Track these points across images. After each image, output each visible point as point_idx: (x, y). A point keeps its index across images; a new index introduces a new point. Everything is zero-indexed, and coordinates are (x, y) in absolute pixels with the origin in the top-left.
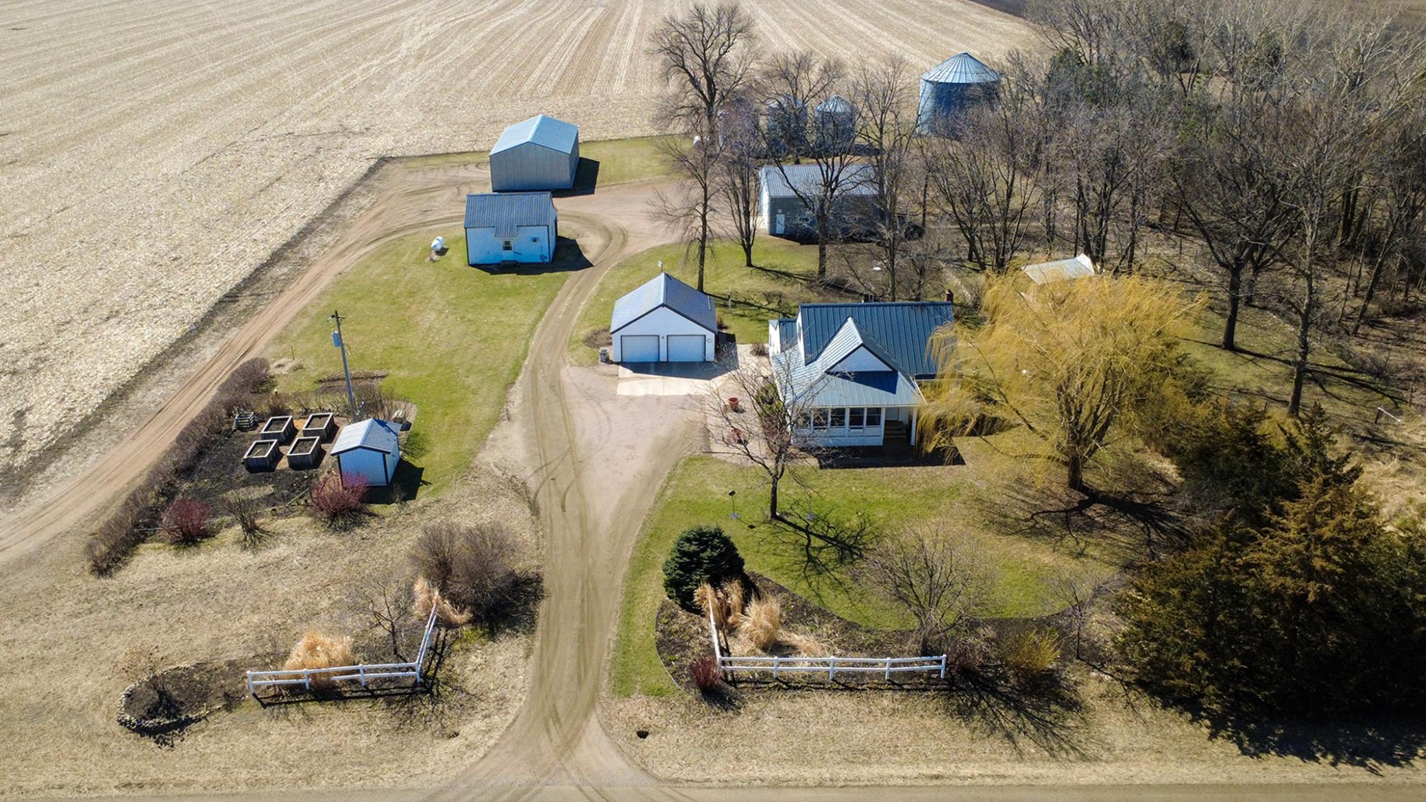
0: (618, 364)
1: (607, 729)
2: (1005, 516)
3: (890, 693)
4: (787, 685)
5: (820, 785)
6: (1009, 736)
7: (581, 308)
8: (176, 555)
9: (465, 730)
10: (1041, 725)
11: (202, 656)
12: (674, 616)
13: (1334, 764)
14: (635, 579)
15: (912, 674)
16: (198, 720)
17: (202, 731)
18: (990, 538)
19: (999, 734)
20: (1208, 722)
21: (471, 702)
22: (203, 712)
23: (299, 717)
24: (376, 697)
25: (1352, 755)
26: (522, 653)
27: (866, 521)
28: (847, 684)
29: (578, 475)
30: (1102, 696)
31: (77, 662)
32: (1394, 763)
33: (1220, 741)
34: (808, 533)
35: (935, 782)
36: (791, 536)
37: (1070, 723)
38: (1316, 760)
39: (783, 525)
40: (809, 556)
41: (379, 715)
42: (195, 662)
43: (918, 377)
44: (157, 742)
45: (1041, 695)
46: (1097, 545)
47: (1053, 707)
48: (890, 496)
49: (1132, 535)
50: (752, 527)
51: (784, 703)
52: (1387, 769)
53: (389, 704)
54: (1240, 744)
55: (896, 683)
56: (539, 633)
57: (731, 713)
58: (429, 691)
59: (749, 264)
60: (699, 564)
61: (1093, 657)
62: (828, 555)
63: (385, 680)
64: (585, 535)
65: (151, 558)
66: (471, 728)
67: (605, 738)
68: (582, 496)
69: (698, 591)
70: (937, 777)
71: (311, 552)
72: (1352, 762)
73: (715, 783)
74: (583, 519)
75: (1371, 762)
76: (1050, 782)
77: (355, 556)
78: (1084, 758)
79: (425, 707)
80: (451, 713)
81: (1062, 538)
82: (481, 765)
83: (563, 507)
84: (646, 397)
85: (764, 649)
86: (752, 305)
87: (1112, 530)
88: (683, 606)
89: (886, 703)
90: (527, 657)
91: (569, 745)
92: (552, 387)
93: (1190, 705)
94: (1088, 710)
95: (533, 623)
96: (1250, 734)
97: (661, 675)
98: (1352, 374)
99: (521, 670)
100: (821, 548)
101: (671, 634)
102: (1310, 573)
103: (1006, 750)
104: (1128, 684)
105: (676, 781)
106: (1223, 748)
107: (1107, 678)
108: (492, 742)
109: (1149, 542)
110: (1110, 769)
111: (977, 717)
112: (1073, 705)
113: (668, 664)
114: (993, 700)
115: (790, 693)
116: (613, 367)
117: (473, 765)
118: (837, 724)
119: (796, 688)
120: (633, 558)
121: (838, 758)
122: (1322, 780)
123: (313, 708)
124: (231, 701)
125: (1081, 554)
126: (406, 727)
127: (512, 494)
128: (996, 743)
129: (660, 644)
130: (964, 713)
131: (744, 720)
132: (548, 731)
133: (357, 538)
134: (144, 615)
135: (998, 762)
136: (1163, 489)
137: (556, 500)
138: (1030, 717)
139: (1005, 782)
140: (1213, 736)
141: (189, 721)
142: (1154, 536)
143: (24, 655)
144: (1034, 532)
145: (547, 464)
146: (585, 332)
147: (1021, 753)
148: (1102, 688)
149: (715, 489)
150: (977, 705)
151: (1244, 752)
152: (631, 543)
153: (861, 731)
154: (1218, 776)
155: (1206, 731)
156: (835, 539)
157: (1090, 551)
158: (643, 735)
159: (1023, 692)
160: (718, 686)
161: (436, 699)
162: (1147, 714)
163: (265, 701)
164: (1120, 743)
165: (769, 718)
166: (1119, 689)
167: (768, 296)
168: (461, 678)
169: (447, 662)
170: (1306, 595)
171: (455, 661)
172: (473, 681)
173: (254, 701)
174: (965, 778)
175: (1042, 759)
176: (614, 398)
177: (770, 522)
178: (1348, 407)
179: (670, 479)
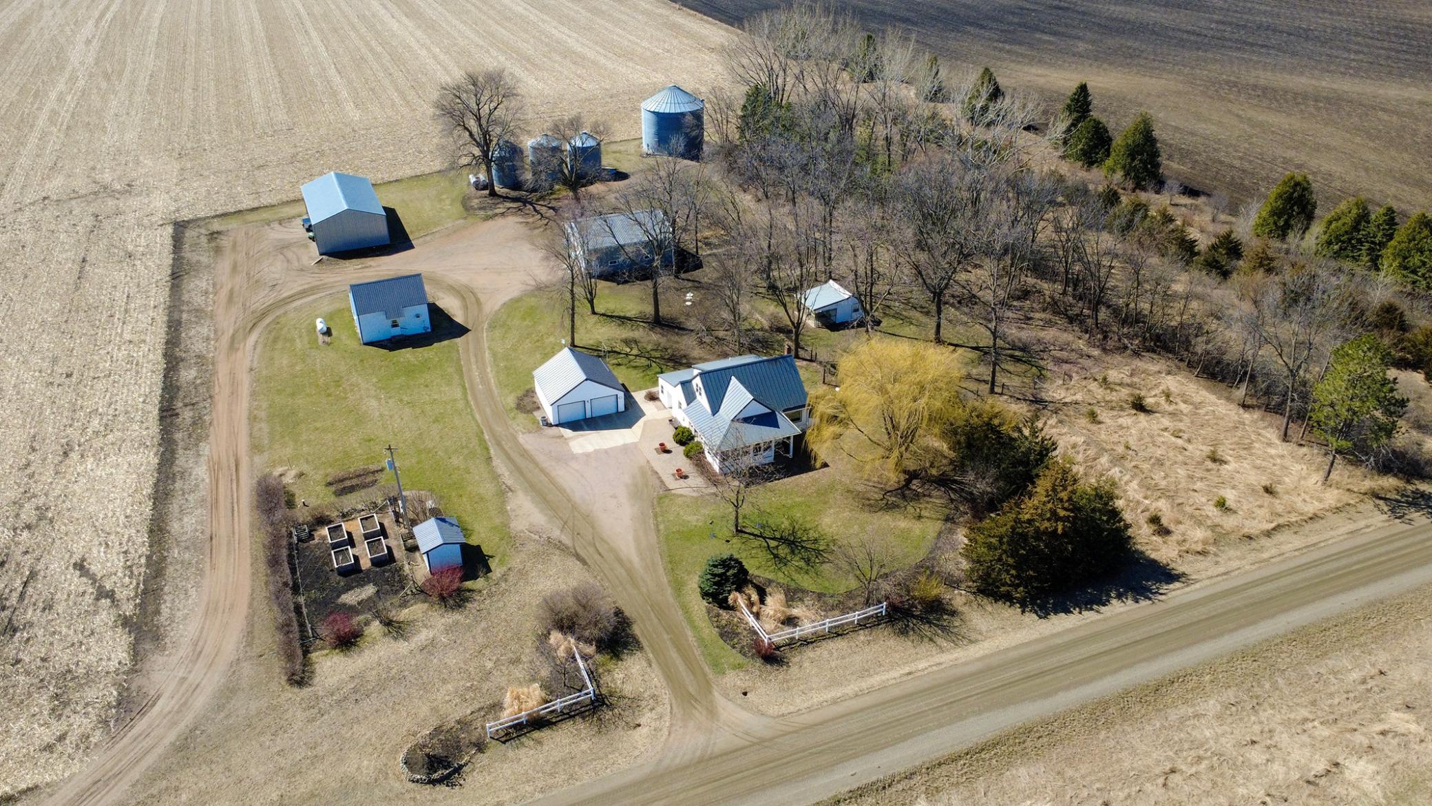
0: (556, 426)
1: (726, 696)
2: (869, 500)
3: (862, 632)
4: (806, 642)
5: (857, 696)
6: (931, 640)
7: (490, 375)
8: (346, 655)
9: (642, 721)
10: (943, 628)
11: (434, 722)
12: (718, 615)
13: (1080, 613)
14: (679, 596)
15: (868, 618)
16: (466, 764)
17: (473, 770)
18: (865, 516)
19: (926, 640)
20: (1018, 605)
21: (635, 702)
22: (466, 758)
23: (532, 743)
24: (574, 716)
25: (1086, 605)
26: (644, 664)
27: (793, 522)
28: (837, 633)
29: (593, 527)
30: (965, 604)
31: (344, 752)
32: (1104, 605)
33: (1027, 614)
34: (764, 538)
35: (910, 677)
36: (756, 543)
37: (957, 624)
38: (1071, 612)
39: (746, 536)
40: (773, 554)
41: (580, 727)
42: (432, 728)
43: (784, 411)
44: (448, 786)
45: (936, 612)
46: (926, 508)
47: (945, 617)
48: (797, 499)
49: (941, 497)
50: (728, 541)
51: (809, 653)
52: (1103, 609)
53: (583, 718)
54: (1036, 612)
55: (863, 625)
56: (646, 648)
57: (785, 667)
58: (604, 703)
59: (594, 313)
60: (727, 579)
61: (953, 583)
62: (783, 551)
63: (572, 705)
64: (630, 572)
65: (329, 664)
66: (646, 718)
67: (730, 703)
68: (606, 542)
69: (731, 597)
70: (910, 673)
71: (448, 630)
72: (1087, 609)
73: (804, 711)
74: (620, 560)
75: (1095, 607)
76: (963, 660)
77: (483, 624)
78: (971, 642)
79: (607, 715)
80: (627, 713)
81: (905, 507)
82: (671, 739)
83: (600, 555)
84: (596, 452)
85: (783, 623)
86: (620, 353)
87: (930, 496)
88: (721, 607)
89: (862, 638)
90: (650, 666)
91: (712, 712)
92: (522, 455)
93: (1008, 598)
94: (962, 613)
95: (638, 642)
96: (1039, 606)
97: (735, 657)
98: (1009, 352)
99: (653, 676)
100: (777, 547)
101: (724, 628)
102: (1057, 518)
103: (934, 650)
104: (974, 593)
105: (783, 715)
106: (1031, 618)
107: (963, 592)
108: (667, 724)
109: (952, 500)
110: (986, 644)
111: (911, 633)
112: (953, 613)
113: (734, 647)
114: (915, 621)
115: (811, 646)
116: (555, 430)
117: (667, 740)
118: (843, 658)
119: (812, 643)
120: (669, 581)
121: (854, 677)
122: (1079, 624)
123: (536, 734)
124: (480, 747)
125: (920, 517)
126: (604, 730)
127: (557, 552)
128: (926, 647)
129: (721, 635)
130: (904, 632)
131: (794, 669)
132: (696, 708)
133: (474, 611)
134: (366, 704)
135: (932, 656)
136: (944, 461)
137: (591, 550)
138: (937, 626)
139: (943, 666)
140: (1023, 612)
141: (461, 767)
142: (952, 496)
143: (299, 758)
144: (890, 507)
145: (565, 523)
146: (511, 400)
147: (941, 648)
148: (964, 600)
149: (689, 518)
150: (907, 626)
151: (1040, 617)
152: (661, 571)
153: (857, 658)
154: (1034, 635)
155: (1019, 610)
156: (782, 538)
157: (924, 513)
158: (745, 694)
159: (927, 612)
160: (771, 654)
161: (611, 707)
162: (989, 608)
163: (503, 739)
164: (984, 629)
165: (806, 664)
166: (972, 597)
167: (627, 342)
168: (618, 690)
169: (602, 682)
170: (1056, 530)
171: (606, 679)
172: (628, 689)
173: (494, 742)
174: (923, 670)
175: (951, 648)
176: (574, 457)
177: (737, 535)
178: (1016, 378)
179: (656, 516)
